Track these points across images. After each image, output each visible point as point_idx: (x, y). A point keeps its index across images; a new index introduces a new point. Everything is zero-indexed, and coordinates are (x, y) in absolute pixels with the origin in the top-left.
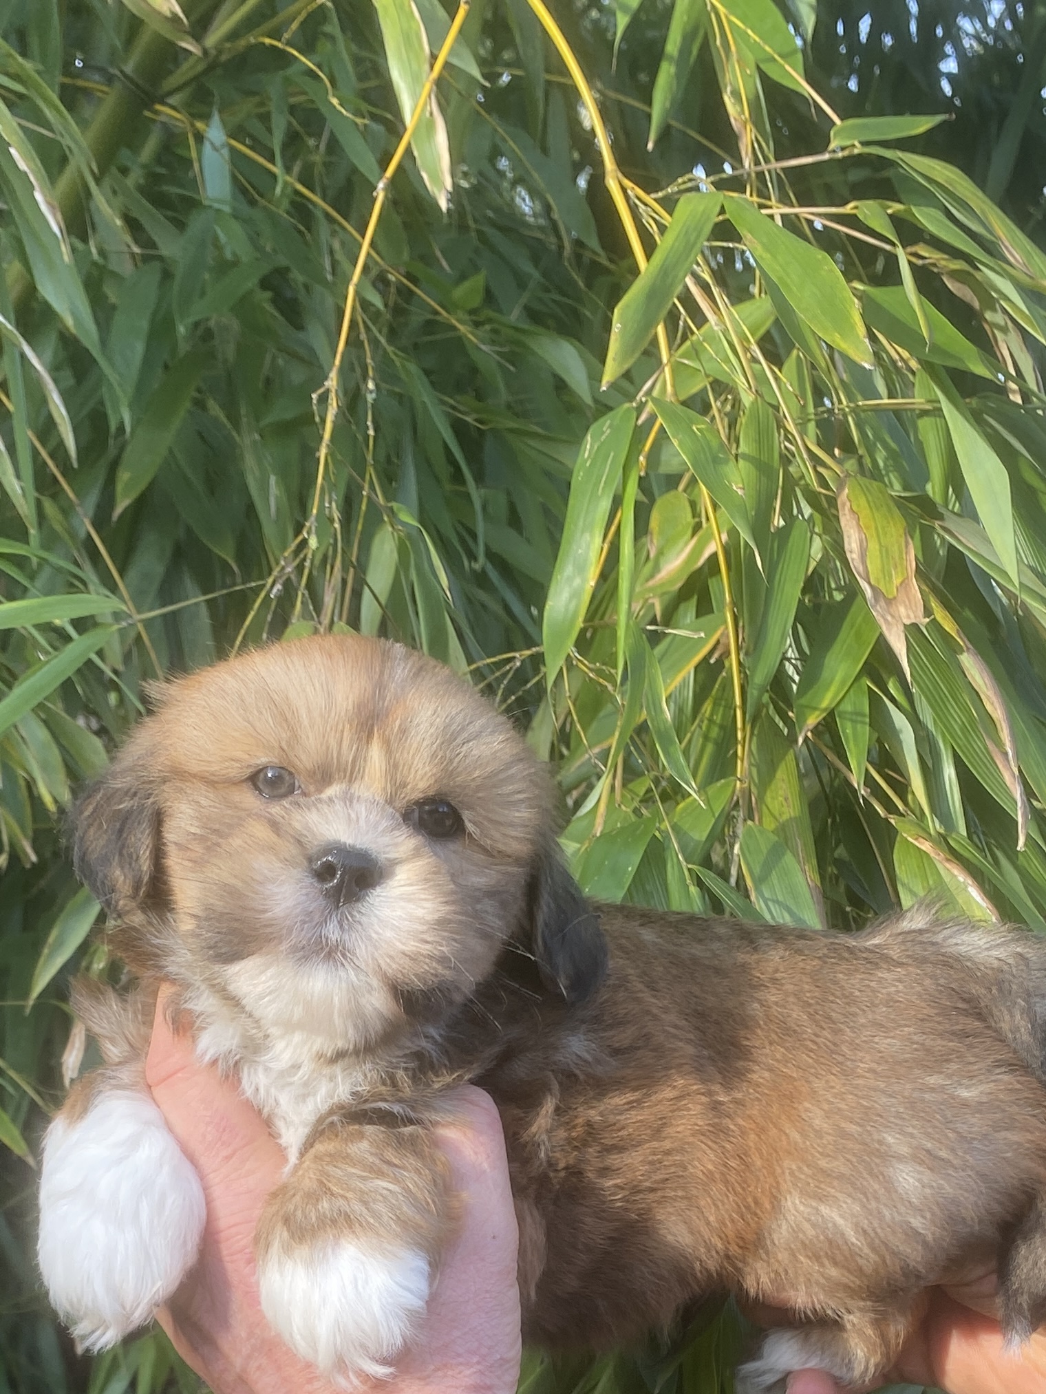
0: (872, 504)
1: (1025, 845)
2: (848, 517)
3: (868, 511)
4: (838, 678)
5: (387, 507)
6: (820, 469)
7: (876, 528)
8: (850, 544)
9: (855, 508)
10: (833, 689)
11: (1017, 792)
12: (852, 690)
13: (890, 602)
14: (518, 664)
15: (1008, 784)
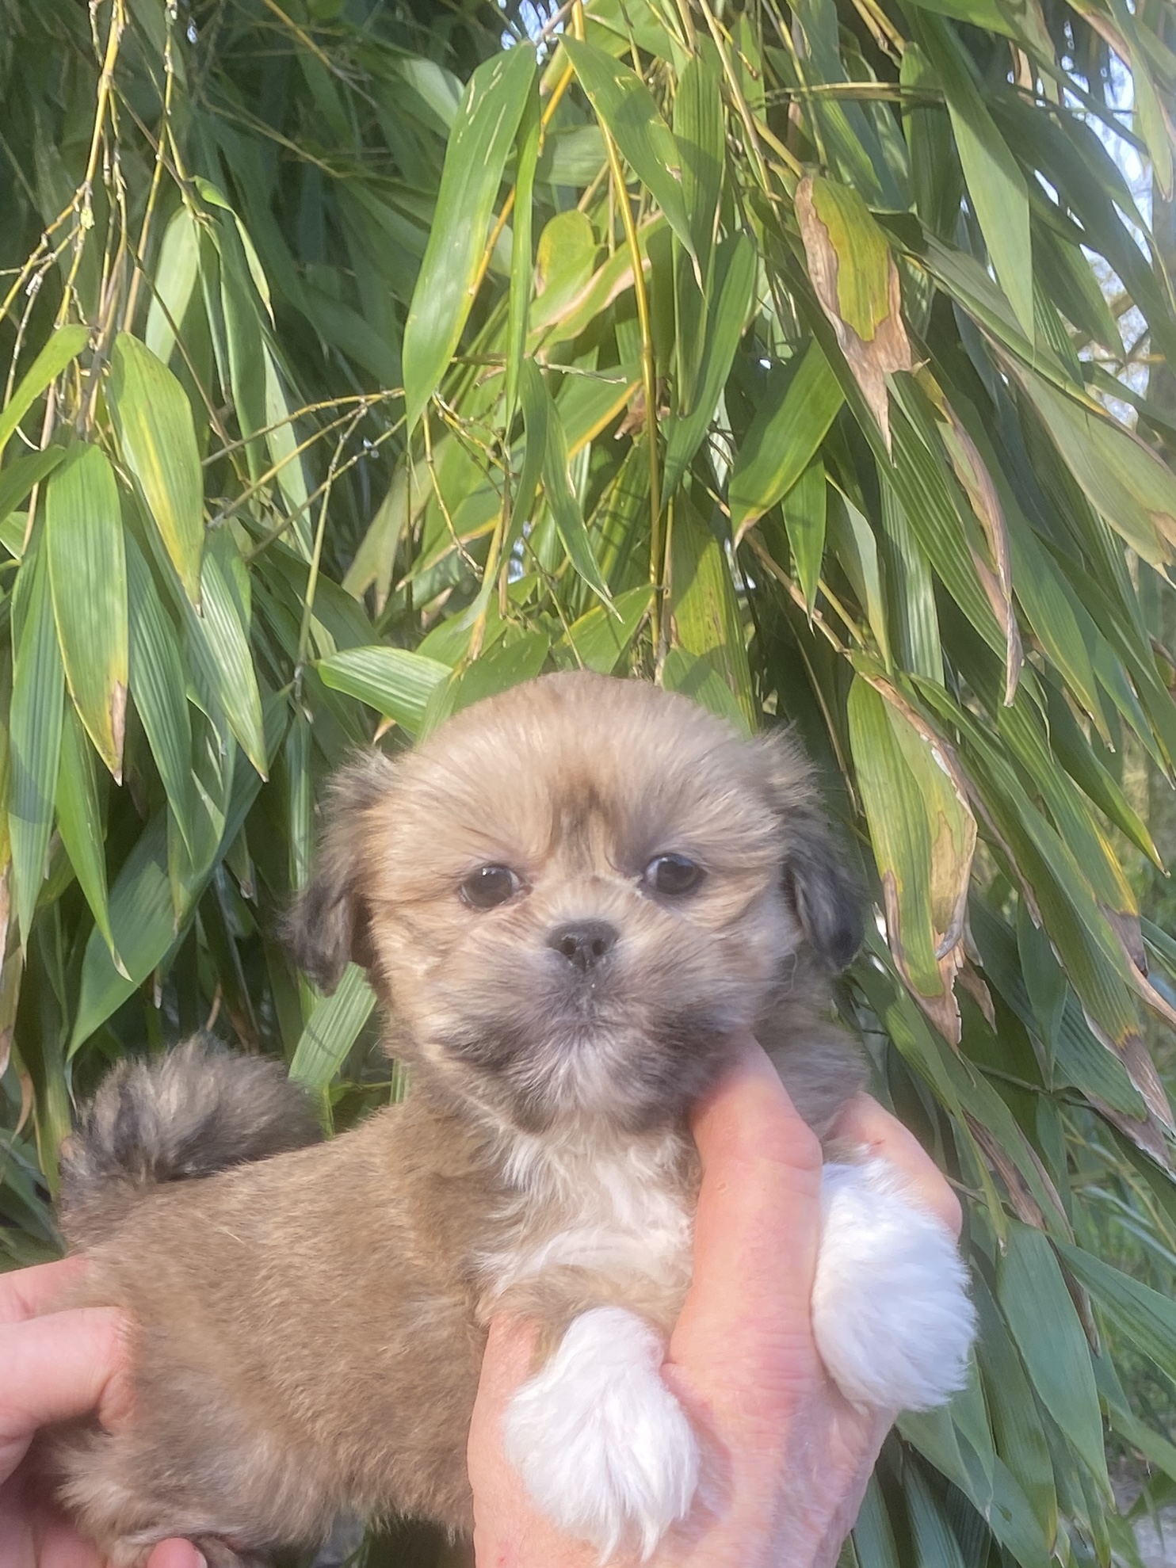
0: (844, 213)
1: (1015, 699)
2: (813, 229)
3: (840, 221)
4: (788, 460)
5: (188, 183)
6: (773, 166)
7: (851, 246)
8: (814, 264)
9: (822, 218)
10: (781, 474)
11: (1008, 627)
12: (804, 479)
13: (866, 345)
14: (364, 411)
15: (998, 616)
